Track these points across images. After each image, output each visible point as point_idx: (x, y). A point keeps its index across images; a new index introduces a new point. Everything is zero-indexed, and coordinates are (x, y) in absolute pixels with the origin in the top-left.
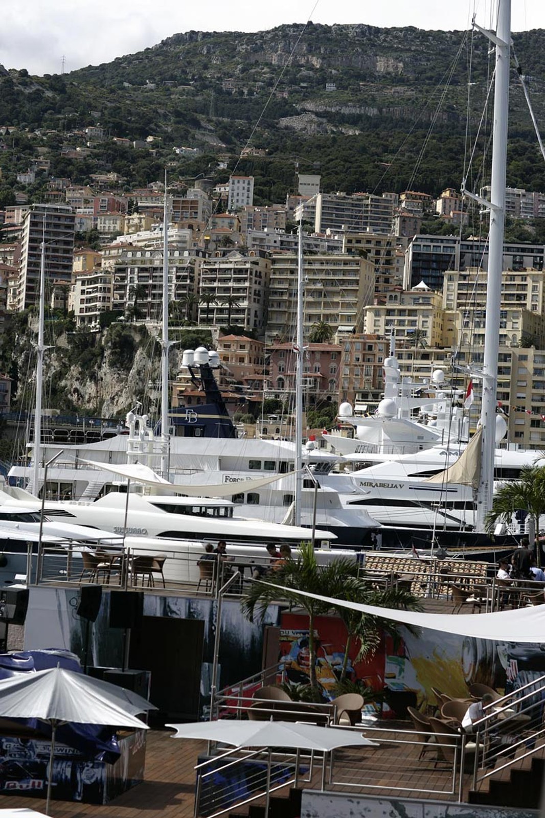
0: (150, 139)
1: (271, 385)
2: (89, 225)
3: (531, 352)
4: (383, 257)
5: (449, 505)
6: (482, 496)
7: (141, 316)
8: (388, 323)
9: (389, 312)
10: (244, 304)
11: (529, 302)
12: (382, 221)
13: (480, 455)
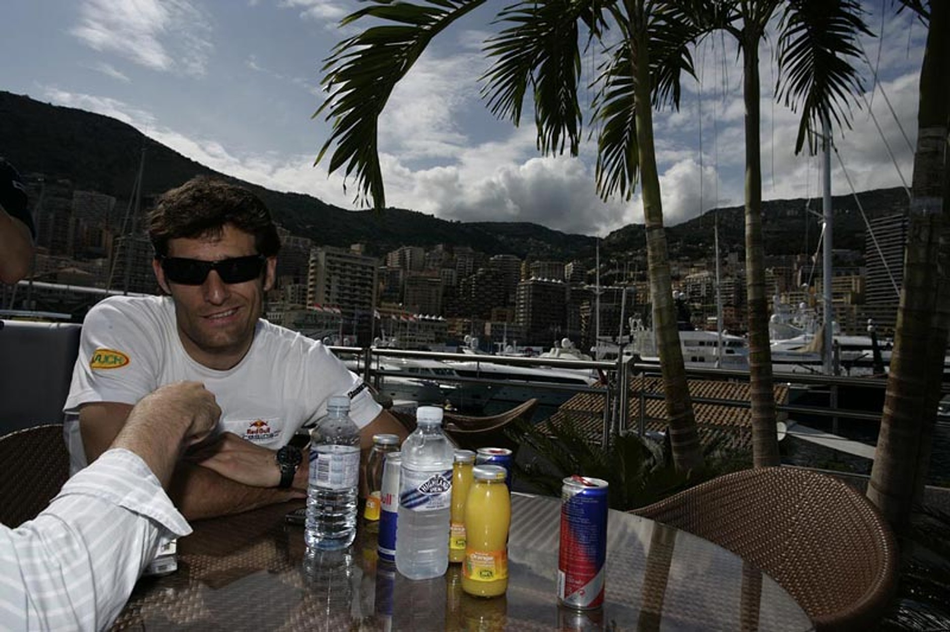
0: (701, 245)
1: (743, 324)
2: (676, 273)
3: (855, 306)
4: (789, 276)
5: (809, 363)
6: (826, 358)
7: (693, 302)
8: (791, 299)
9: (791, 295)
10: (732, 296)
11: (853, 289)
12: (790, 264)
13: (824, 337)
